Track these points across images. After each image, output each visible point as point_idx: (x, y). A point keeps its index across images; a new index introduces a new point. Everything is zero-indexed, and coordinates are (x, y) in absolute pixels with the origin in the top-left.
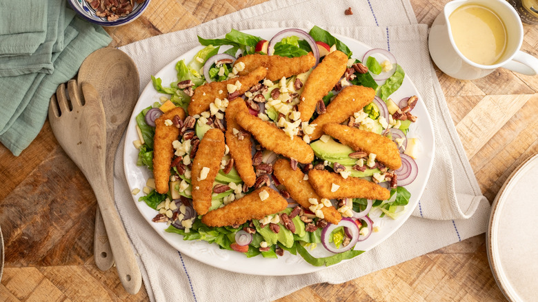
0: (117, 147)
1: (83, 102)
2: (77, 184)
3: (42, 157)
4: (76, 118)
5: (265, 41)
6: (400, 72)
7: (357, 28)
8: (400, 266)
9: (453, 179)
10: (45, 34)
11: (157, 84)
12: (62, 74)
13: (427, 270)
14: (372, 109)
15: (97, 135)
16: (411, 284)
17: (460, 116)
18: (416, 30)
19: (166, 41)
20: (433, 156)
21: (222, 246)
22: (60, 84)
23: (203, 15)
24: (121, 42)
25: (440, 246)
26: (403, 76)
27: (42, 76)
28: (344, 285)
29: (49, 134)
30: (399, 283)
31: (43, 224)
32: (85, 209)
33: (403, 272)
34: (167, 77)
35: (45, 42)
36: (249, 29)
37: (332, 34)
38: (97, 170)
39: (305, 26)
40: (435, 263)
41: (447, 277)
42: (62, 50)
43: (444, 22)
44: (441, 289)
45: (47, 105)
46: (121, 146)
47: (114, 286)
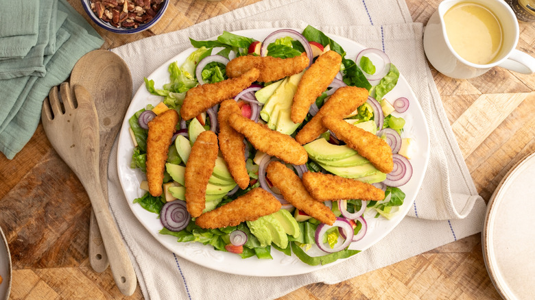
0: (111, 150)
1: (76, 105)
2: (71, 187)
3: (36, 160)
4: (69, 121)
5: (258, 42)
6: (394, 72)
7: (351, 28)
8: (395, 265)
9: (448, 179)
10: (36, 37)
11: (150, 86)
12: (55, 77)
13: (423, 269)
14: (366, 109)
15: (90, 138)
16: (406, 284)
17: (455, 116)
18: (411, 28)
19: (159, 43)
20: (428, 156)
21: (217, 247)
22: (53, 87)
23: (195, 16)
24: (113, 44)
25: (435, 246)
26: (398, 76)
27: (35, 79)
28: (339, 285)
29: (42, 137)
30: (395, 283)
31: (38, 227)
32: (79, 212)
33: (398, 272)
34: (160, 79)
35: (37, 45)
36: (242, 29)
37: (326, 34)
38: (91, 173)
39: (298, 26)
40: (430, 263)
41: (442, 277)
42: (54, 53)
43: (438, 21)
44: (437, 288)
45: (40, 108)
46: (114, 149)
47: (110, 287)
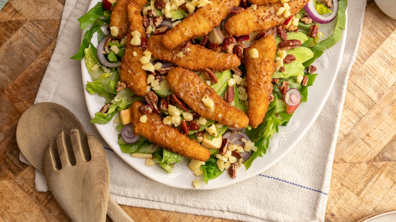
2: (9, 96)
13: (375, 179)
16: (358, 194)
30: (346, 194)
33: (349, 181)
40: (382, 172)
44: (391, 199)
47: (46, 201)
